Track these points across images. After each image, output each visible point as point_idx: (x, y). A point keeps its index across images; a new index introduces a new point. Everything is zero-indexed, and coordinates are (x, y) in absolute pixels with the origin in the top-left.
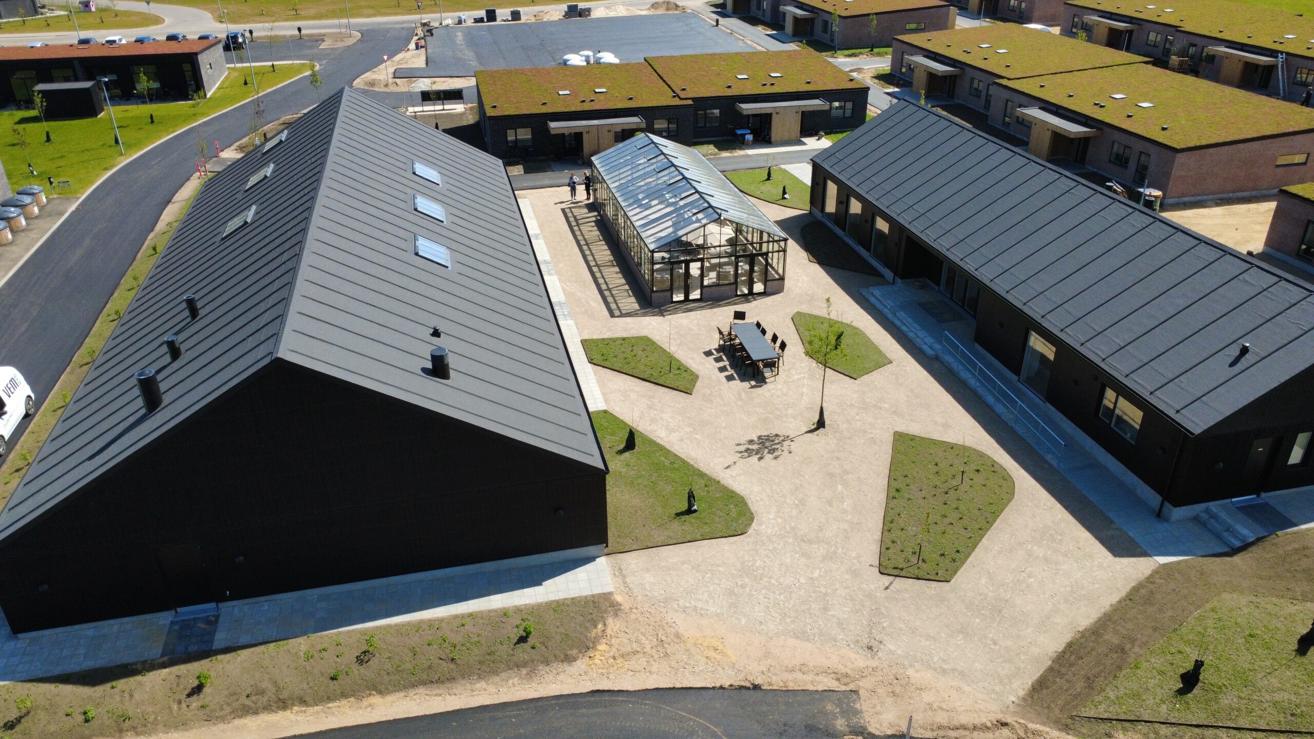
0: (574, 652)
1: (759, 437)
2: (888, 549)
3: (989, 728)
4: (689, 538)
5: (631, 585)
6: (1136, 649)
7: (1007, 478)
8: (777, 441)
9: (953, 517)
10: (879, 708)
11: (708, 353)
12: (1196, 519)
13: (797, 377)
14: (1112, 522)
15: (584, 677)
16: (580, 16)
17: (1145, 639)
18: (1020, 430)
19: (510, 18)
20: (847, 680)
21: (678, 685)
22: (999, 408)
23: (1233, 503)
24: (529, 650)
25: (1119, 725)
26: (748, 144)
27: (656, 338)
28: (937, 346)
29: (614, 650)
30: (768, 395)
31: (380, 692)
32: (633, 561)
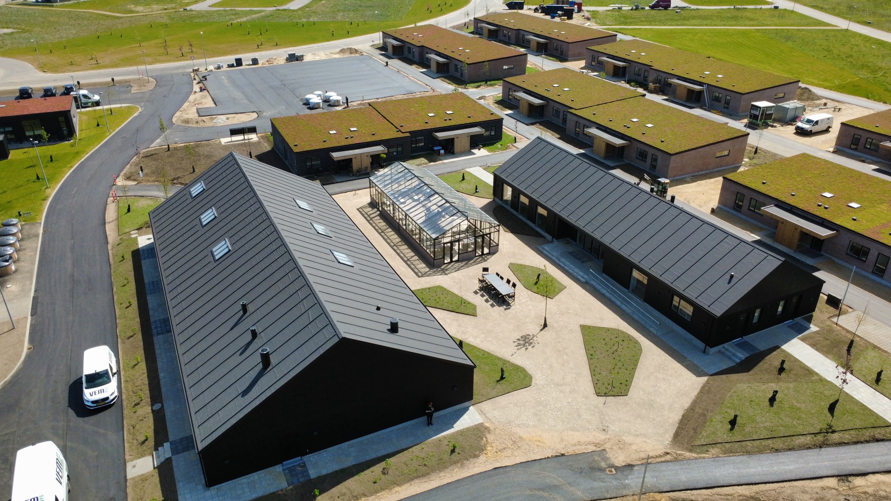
0: (477, 453)
1: (522, 337)
2: (597, 384)
3: (662, 456)
4: (507, 391)
5: (490, 418)
6: (709, 414)
7: (637, 342)
8: (530, 338)
9: (620, 365)
10: (616, 455)
11: (476, 292)
12: (719, 352)
13: (524, 300)
14: (686, 358)
15: (487, 463)
16: (297, 60)
17: (711, 409)
18: (636, 317)
19: (251, 63)
20: (599, 446)
21: (530, 460)
22: (623, 307)
23: (733, 343)
24: (457, 455)
25: (710, 446)
26: (442, 156)
27: (445, 286)
28: (585, 277)
29: (495, 449)
30: (514, 312)
31: (398, 485)
32: (486, 406)
